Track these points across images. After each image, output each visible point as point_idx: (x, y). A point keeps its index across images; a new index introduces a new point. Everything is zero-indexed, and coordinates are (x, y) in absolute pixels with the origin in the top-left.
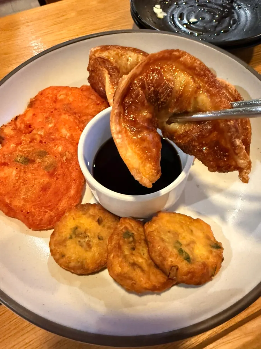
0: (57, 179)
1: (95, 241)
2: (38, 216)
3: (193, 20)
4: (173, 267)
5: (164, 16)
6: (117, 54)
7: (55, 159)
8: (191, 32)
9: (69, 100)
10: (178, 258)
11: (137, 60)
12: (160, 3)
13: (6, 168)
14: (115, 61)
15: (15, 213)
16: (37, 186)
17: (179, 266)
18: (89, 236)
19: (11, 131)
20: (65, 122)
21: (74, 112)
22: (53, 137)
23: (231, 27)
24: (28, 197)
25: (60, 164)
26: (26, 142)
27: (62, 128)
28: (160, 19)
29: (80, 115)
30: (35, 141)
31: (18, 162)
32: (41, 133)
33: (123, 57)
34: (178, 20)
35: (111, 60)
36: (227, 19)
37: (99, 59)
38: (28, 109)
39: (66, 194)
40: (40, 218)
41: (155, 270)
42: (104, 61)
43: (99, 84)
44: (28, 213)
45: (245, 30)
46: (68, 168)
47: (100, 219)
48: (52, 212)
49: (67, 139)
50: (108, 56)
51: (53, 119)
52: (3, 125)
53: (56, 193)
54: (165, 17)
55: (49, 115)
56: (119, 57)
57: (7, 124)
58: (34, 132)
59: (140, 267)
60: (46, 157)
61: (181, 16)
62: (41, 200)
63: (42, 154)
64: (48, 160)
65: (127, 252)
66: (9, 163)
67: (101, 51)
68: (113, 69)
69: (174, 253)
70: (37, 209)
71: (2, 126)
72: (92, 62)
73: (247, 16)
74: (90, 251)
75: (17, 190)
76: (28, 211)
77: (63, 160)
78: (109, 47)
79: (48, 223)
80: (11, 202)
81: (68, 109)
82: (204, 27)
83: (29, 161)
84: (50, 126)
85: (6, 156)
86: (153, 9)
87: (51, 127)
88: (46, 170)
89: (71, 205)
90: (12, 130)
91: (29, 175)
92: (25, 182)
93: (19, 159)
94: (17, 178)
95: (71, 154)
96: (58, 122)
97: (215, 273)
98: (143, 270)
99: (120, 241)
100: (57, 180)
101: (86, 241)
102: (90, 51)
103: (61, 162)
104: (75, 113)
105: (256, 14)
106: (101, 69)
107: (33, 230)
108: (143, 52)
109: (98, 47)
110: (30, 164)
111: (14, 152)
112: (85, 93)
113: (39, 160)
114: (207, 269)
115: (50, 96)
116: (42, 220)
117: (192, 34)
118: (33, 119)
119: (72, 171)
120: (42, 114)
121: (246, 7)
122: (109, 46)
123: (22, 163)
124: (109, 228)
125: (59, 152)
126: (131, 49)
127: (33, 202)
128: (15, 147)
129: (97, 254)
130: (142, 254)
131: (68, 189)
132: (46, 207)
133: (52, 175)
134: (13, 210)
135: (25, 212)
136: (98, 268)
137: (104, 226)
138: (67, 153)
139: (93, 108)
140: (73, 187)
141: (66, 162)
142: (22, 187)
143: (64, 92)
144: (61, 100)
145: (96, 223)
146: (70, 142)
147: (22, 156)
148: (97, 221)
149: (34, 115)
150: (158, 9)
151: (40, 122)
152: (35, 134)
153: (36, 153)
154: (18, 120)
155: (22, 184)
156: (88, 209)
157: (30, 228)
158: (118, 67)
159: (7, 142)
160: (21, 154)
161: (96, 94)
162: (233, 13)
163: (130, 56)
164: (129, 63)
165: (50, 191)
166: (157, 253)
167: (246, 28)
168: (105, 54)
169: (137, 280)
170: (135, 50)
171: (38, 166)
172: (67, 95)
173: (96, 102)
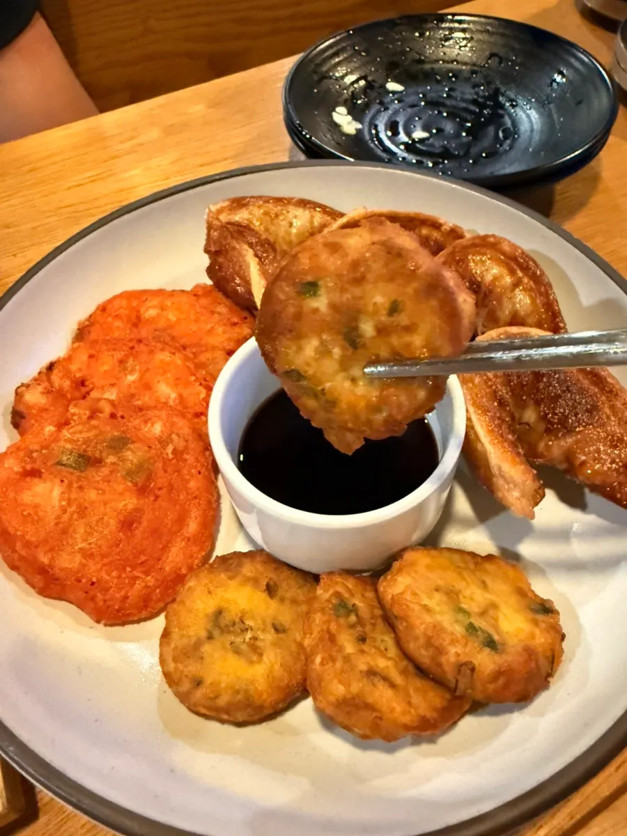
0: (157, 497)
1: (268, 637)
2: (118, 588)
3: (419, 134)
4: (461, 666)
5: (356, 129)
6: (266, 214)
7: (149, 452)
8: (417, 161)
9: (169, 320)
10: (469, 645)
11: (311, 222)
12: (345, 104)
13: (36, 480)
14: (264, 227)
15: (63, 586)
16: (110, 518)
17: (476, 662)
18: (254, 628)
19: (40, 395)
20: (164, 368)
21: (181, 344)
22: (139, 403)
23: (501, 146)
24: (93, 546)
25: (159, 465)
26: (80, 417)
27: (159, 382)
28: (348, 136)
29: (194, 350)
30: (101, 415)
31: (64, 465)
32: (112, 395)
33: (281, 218)
34: (387, 136)
35: (255, 226)
36: (491, 130)
37: (229, 226)
38: (76, 345)
39: (179, 532)
40: (123, 593)
41: (419, 682)
42: (242, 231)
43: (235, 279)
44: (93, 584)
45: (531, 150)
46: (179, 471)
47: (272, 583)
48: (149, 578)
49: (170, 407)
50: (248, 220)
51: (136, 363)
52: (23, 385)
53: (155, 533)
54: (359, 131)
55: (126, 355)
56: (272, 220)
57: (31, 381)
58: (94, 394)
59: (385, 679)
60: (129, 449)
61: (393, 127)
62: (122, 551)
63: (118, 445)
64: (132, 456)
65: (350, 648)
66: (43, 471)
67: (230, 210)
68: (262, 245)
69: (459, 636)
70: (114, 574)
71: (18, 388)
72: (215, 234)
73: (531, 121)
74: (260, 661)
75: (65, 532)
76: (94, 580)
77: (167, 454)
78: (248, 199)
79: (142, 604)
80: (53, 561)
81: (168, 339)
82: (444, 147)
83: (88, 461)
84: (131, 378)
85: (35, 455)
86: (331, 117)
87: (134, 382)
88: (130, 479)
89: (191, 557)
90: (43, 393)
91: (92, 495)
92: (82, 512)
93: (65, 458)
94: (64, 503)
95: (184, 438)
96: (148, 370)
97: (554, 670)
98: (393, 686)
99: (329, 625)
100: (155, 500)
101: (247, 640)
102: (207, 210)
103: (163, 458)
104: (184, 348)
105: (550, 116)
106: (238, 247)
107: (106, 625)
108: (320, 206)
109: (224, 201)
110: (92, 469)
111: (53, 445)
112: (204, 301)
113: (111, 459)
114: (537, 661)
115: (123, 312)
116: (126, 597)
117: (419, 163)
118: (89, 366)
119: (188, 477)
120: (110, 353)
121: (527, 104)
122: (247, 197)
123: (75, 468)
124: (294, 602)
125: (157, 436)
126: (294, 201)
127: (103, 556)
128: (55, 431)
129: (277, 667)
130: (383, 648)
131: (181, 520)
132: (133, 568)
133: (142, 491)
134: (57, 579)
135: (87, 582)
136: (283, 700)
137: (282, 600)
138: (174, 436)
139: (224, 333)
140: (193, 516)
141: (173, 458)
142: (76, 522)
143: (155, 302)
144: (151, 321)
145: (264, 596)
146: (179, 411)
147: (72, 452)
148: (265, 591)
149: (91, 356)
150: (342, 115)
151: (105, 371)
152: (99, 400)
153: (104, 441)
154: (55, 371)
155: (75, 516)
156: (240, 565)
157: (98, 622)
158: (272, 240)
159: (33, 422)
160: (69, 446)
161: (228, 302)
162: (502, 116)
163: (295, 217)
164: (294, 231)
165: (141, 528)
166: (422, 641)
167: (533, 144)
168: (241, 216)
169: (384, 709)
170: (303, 203)
171: (111, 472)
172: (163, 308)
173: (229, 319)
